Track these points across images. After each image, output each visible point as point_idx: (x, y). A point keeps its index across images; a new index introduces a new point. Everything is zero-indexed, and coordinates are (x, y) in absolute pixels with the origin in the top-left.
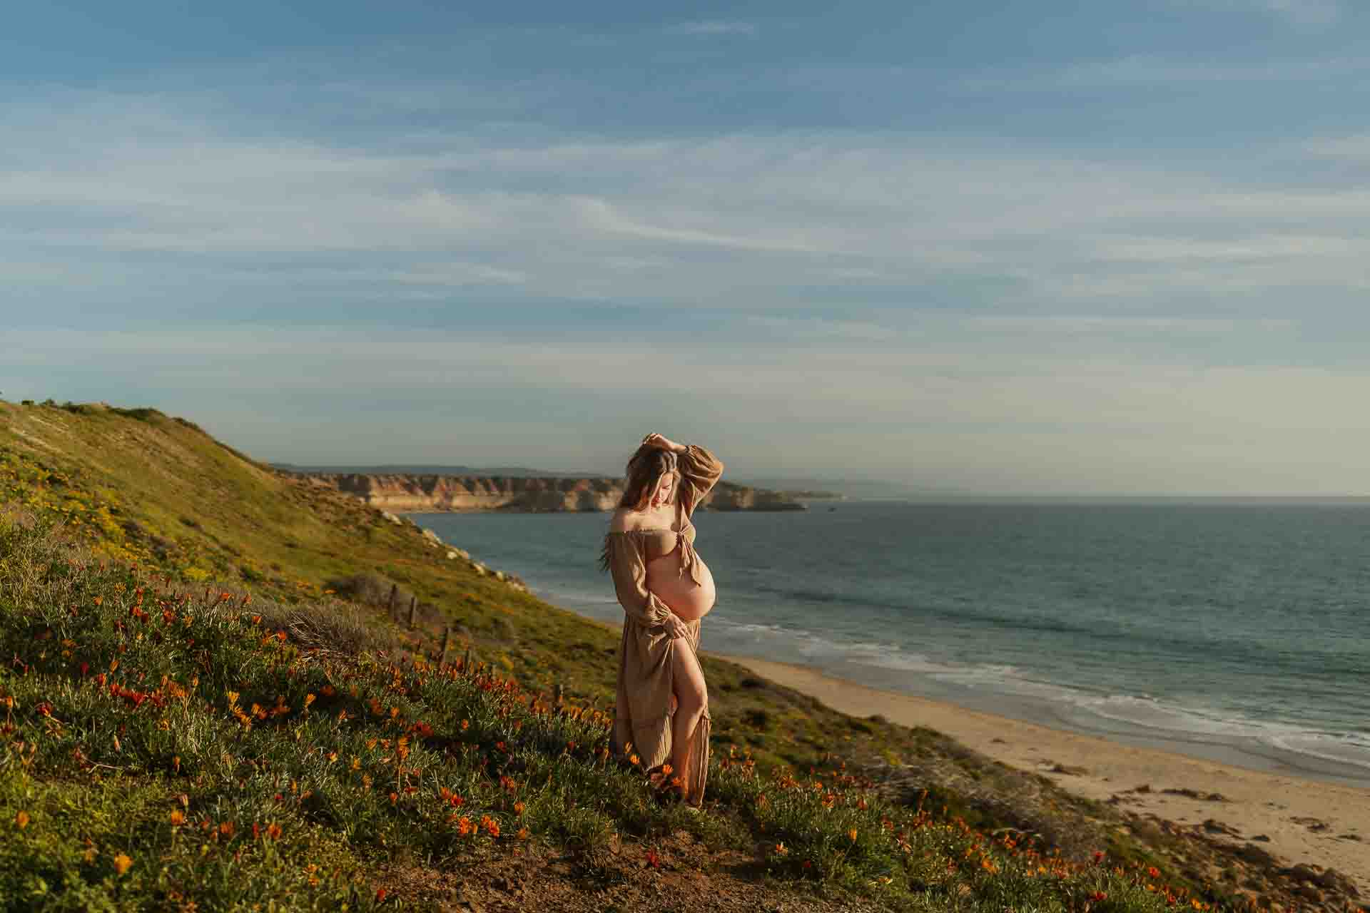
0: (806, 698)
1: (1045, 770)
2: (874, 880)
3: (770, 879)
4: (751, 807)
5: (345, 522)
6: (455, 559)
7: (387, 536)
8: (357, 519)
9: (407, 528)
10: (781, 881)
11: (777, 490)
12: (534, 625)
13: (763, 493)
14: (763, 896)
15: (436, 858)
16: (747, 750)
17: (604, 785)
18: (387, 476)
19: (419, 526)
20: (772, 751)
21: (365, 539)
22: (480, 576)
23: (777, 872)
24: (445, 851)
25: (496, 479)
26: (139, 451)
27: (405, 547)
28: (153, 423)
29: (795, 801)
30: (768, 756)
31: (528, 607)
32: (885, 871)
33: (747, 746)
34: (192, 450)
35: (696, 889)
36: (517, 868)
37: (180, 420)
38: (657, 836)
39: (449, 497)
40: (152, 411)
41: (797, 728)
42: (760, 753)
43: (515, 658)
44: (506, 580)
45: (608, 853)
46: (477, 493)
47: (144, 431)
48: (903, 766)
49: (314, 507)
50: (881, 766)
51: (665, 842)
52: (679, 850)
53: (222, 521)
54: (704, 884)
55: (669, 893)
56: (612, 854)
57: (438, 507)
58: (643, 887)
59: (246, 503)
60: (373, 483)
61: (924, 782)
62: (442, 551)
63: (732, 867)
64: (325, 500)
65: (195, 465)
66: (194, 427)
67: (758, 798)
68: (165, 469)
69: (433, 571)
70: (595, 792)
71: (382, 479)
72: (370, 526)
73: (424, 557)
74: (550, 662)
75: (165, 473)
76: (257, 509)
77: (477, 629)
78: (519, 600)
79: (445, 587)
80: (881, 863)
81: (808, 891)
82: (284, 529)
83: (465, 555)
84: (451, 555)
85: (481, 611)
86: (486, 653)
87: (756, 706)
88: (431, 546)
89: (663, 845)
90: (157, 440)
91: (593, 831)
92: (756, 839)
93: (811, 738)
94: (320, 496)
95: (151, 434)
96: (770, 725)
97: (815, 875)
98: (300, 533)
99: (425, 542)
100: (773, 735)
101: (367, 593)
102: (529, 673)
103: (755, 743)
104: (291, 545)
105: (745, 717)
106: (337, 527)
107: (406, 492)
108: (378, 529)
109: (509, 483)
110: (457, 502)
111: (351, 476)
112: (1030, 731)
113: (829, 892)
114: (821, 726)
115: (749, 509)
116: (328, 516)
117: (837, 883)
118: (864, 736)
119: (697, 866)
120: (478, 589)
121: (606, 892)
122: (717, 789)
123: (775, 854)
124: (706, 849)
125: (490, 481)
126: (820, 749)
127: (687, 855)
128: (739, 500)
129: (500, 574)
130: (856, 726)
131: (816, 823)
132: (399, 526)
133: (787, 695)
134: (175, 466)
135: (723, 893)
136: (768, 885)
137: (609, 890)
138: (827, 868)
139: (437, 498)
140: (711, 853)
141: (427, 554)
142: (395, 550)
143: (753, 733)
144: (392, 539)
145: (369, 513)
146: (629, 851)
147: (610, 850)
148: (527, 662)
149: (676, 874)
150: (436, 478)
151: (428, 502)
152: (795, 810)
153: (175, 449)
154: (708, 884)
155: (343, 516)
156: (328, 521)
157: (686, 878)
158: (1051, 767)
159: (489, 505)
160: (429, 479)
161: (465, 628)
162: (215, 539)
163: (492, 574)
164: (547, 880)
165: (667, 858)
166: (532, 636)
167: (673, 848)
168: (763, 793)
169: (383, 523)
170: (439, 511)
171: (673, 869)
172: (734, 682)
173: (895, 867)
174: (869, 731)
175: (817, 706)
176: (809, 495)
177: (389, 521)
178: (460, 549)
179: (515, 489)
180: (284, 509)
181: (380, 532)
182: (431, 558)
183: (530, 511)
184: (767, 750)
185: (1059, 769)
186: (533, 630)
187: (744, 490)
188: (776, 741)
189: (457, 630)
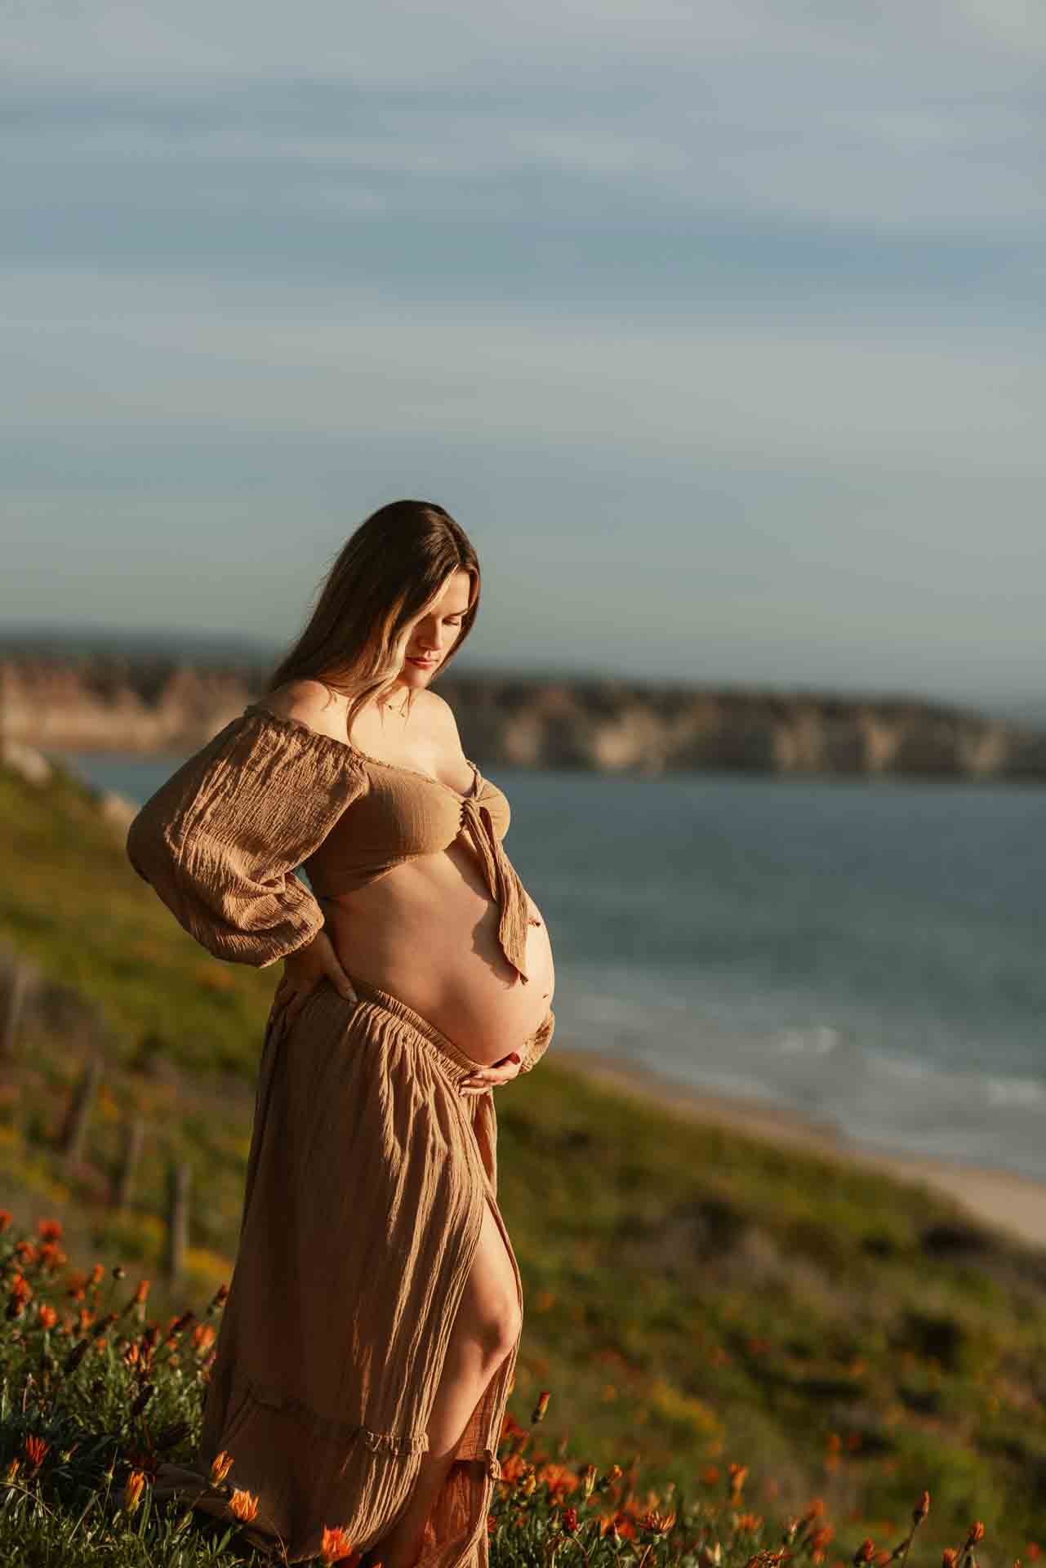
189: (139, 1065)
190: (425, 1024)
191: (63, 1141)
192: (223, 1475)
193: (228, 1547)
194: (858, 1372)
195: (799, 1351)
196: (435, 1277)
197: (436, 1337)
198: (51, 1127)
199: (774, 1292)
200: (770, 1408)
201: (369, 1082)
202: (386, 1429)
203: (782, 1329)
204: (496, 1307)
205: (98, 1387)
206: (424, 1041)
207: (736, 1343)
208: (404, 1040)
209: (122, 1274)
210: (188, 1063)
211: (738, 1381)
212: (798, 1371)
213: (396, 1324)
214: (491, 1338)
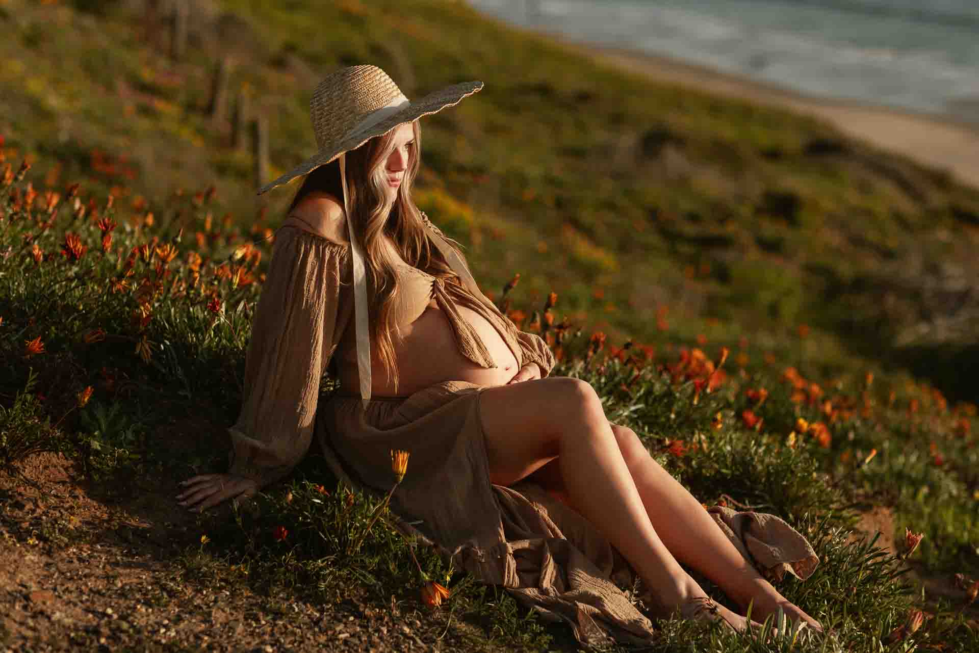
93: (875, 238)
96: (805, 218)
126: (887, 256)
189: (279, 63)
191: (209, 110)
194: (730, 229)
198: (203, 102)
199: (683, 182)
200: (673, 253)
203: (686, 205)
207: (653, 214)
210: (314, 60)
211: (654, 239)
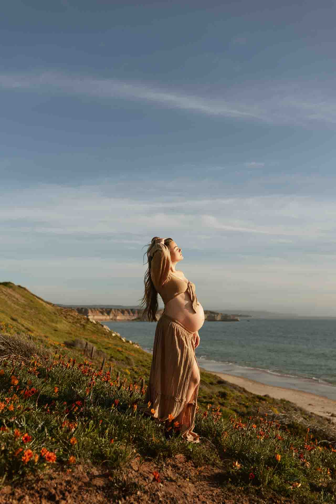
0: (240, 388)
1: (328, 416)
2: (291, 485)
3: (230, 485)
4: (219, 439)
5: (76, 322)
6: (115, 336)
7: (91, 328)
8: (80, 322)
9: (97, 324)
10: (236, 486)
11: (229, 314)
12: (142, 360)
13: (224, 315)
14: (226, 498)
15: (9, 477)
16: (219, 407)
17: (134, 426)
18: (94, 309)
19: (103, 324)
20: (229, 407)
21: (83, 329)
22: (124, 342)
23: (235, 481)
24: (17, 473)
25: (132, 310)
26: (4, 296)
27: (97, 332)
28: (11, 287)
29: (243, 435)
30: (227, 410)
31: (140, 353)
32: (296, 479)
33: (219, 406)
34: (23, 296)
35: (185, 494)
36: (68, 482)
37: (19, 286)
38: (164, 457)
39: (115, 316)
40: (9, 283)
41: (238, 399)
42: (224, 409)
43: (131, 371)
44: (133, 344)
45: (131, 470)
46: (125, 314)
47: (7, 289)
48: (280, 414)
49: (66, 317)
50: (272, 414)
51: (169, 461)
52: (177, 466)
53: (32, 321)
54: (190, 490)
55: (167, 498)
56: (133, 472)
57: (112, 319)
58: (151, 495)
59: (40, 315)
60: (90, 311)
61: (290, 421)
62: (111, 333)
63: (208, 477)
64: (69, 315)
65: (23, 301)
66: (25, 289)
67: (223, 434)
68: (13, 303)
69: (106, 340)
70: (129, 431)
71: (93, 309)
72: (85, 324)
73: (104, 335)
74: (145, 372)
75: (13, 304)
76: (45, 318)
77: (119, 360)
78: (136, 351)
79: (110, 346)
80: (293, 474)
81: (253, 493)
82: (54, 325)
83: (119, 335)
84: (114, 335)
85: (123, 354)
86: (120, 369)
87: (222, 390)
88: (107, 332)
89: (167, 463)
90: (11, 293)
91: (121, 457)
92: (222, 458)
93: (244, 403)
94: (68, 313)
95: (9, 291)
96: (228, 398)
97: (257, 483)
98: (59, 326)
99: (104, 330)
100: (229, 401)
101: (79, 346)
102: (136, 376)
103: (222, 404)
104: (56, 330)
105: (218, 394)
106: (73, 324)
107: (101, 314)
108: (88, 325)
109: (136, 311)
110: (118, 318)
111: (82, 309)
112: (322, 401)
113: (265, 494)
114: (247, 398)
115: (219, 321)
116: (71, 320)
117: (270, 487)
118: (264, 402)
119: (187, 477)
120: (122, 347)
121: (125, 499)
122: (201, 428)
123: (233, 468)
124: (193, 464)
125: (130, 311)
126: (247, 407)
127: (181, 469)
128: (216, 317)
129: (131, 342)
130: (260, 398)
131: (255, 449)
132: (95, 324)
133: (234, 387)
134: (17, 302)
135: (201, 497)
136: (229, 489)
137: (127, 498)
138: (264, 478)
139: (111, 316)
140: (196, 467)
141: (105, 334)
142: (93, 332)
143: (221, 400)
144: (93, 329)
145: (84, 319)
146: (145, 468)
147: (132, 468)
148: (136, 372)
149: (173, 483)
150: (111, 309)
151: (108, 317)
152: (243, 441)
153: (17, 296)
154: (193, 490)
155: (75, 320)
156: (70, 322)
157: (179, 486)
158: (330, 415)
159: (129, 319)
160: (109, 310)
161: (114, 359)
162: (23, 325)
163: (128, 342)
164: (87, 491)
165: (170, 473)
166: (140, 364)
167: (174, 465)
168: (226, 431)
169: (89, 323)
170: (111, 321)
171: (172, 480)
172: (215, 382)
173: (302, 476)
174: (265, 400)
175: (245, 391)
176: (241, 316)
177: (91, 322)
178: (117, 333)
179: (138, 313)
180: (54, 318)
181: (88, 326)
182: (106, 336)
183: (144, 321)
184: (227, 407)
185: (333, 415)
186: (141, 362)
187: (218, 314)
188: (230, 404)
190: (182, 325)
192: (150, 405)
193: (151, 419)
195: (205, 397)
196: (187, 370)
197: (187, 380)
201: (173, 335)
202: (179, 397)
204: (196, 376)
205: (122, 394)
206: (182, 328)
208: (179, 328)
209: (124, 376)
212: (205, 400)
213: (180, 378)
214: (195, 381)
